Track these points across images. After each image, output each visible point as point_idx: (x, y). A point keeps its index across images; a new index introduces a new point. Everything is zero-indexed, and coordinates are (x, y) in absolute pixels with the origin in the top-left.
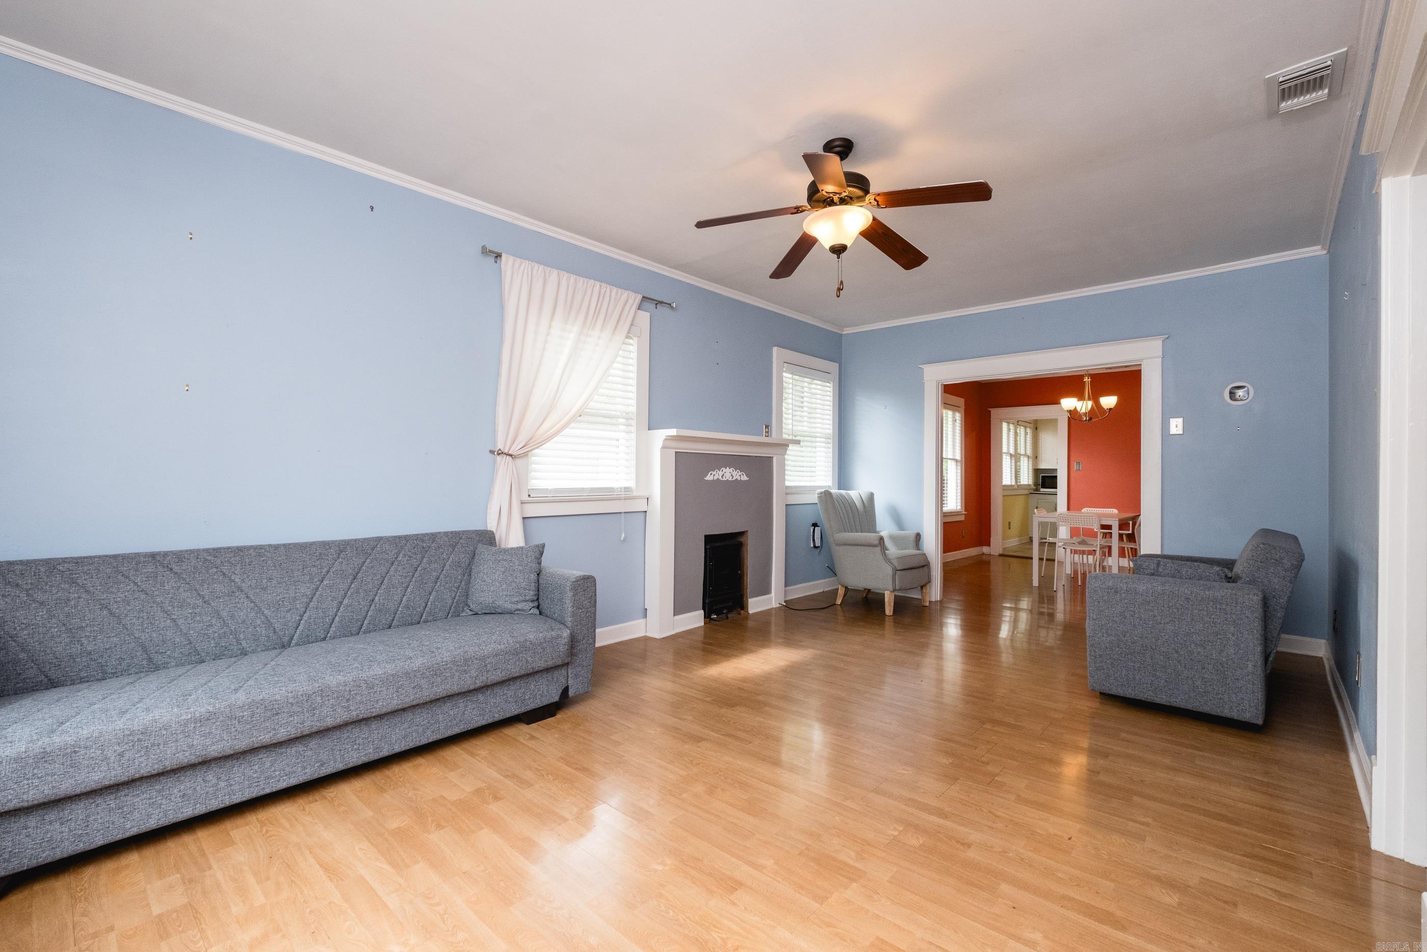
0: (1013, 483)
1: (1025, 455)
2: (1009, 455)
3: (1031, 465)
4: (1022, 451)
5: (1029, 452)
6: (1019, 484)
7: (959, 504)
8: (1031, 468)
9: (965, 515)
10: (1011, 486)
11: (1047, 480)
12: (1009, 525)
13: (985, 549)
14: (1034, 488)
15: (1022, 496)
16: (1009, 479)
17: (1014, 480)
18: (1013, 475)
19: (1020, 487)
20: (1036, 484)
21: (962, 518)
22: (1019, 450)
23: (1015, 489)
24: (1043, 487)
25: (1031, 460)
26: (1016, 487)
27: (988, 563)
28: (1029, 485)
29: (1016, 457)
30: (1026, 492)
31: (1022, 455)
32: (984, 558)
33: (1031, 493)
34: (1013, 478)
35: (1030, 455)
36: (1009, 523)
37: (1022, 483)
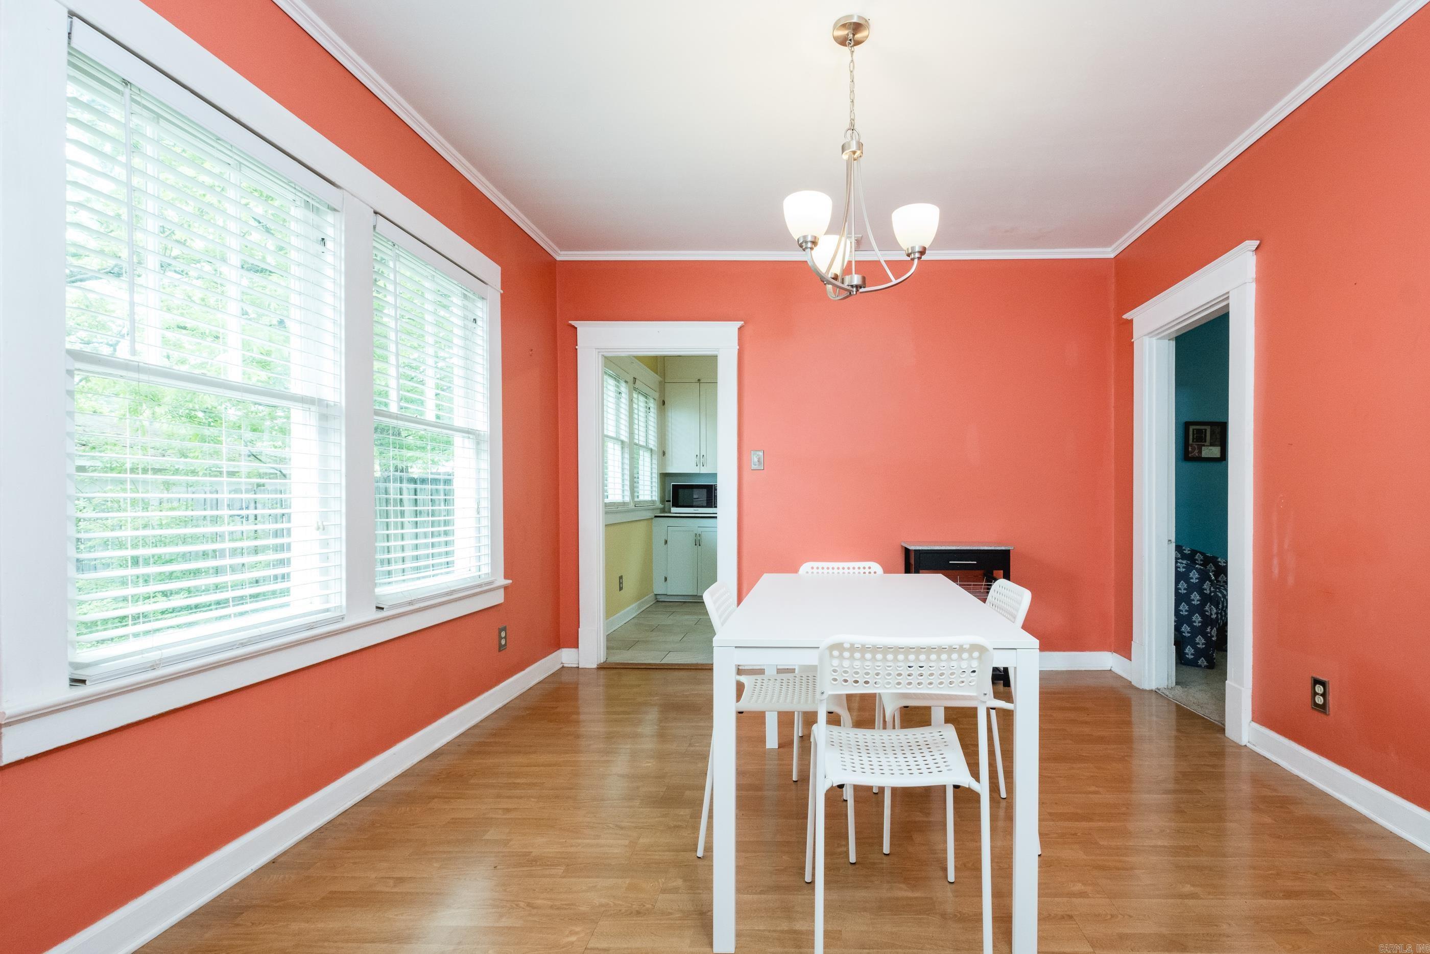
0: (627, 499)
1: (646, 448)
2: (620, 443)
3: (655, 466)
4: (641, 439)
5: (653, 443)
6: (636, 499)
7: (486, 560)
8: (655, 471)
9: (506, 588)
10: (624, 504)
11: (681, 491)
12: (621, 583)
13: (566, 657)
14: (661, 506)
15: (642, 522)
16: (620, 492)
17: (628, 493)
18: (627, 483)
19: (639, 506)
20: (663, 500)
21: (498, 598)
22: (636, 437)
23: (632, 511)
24: (676, 505)
25: (655, 457)
26: (632, 506)
27: (575, 687)
28: (653, 502)
29: (631, 447)
30: (649, 515)
31: (641, 446)
32: (565, 678)
33: (656, 517)
34: (627, 488)
35: (653, 448)
36: (621, 578)
37: (641, 498)
